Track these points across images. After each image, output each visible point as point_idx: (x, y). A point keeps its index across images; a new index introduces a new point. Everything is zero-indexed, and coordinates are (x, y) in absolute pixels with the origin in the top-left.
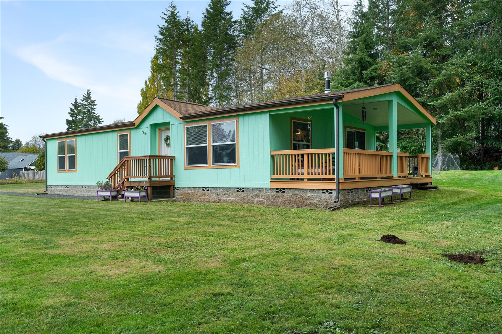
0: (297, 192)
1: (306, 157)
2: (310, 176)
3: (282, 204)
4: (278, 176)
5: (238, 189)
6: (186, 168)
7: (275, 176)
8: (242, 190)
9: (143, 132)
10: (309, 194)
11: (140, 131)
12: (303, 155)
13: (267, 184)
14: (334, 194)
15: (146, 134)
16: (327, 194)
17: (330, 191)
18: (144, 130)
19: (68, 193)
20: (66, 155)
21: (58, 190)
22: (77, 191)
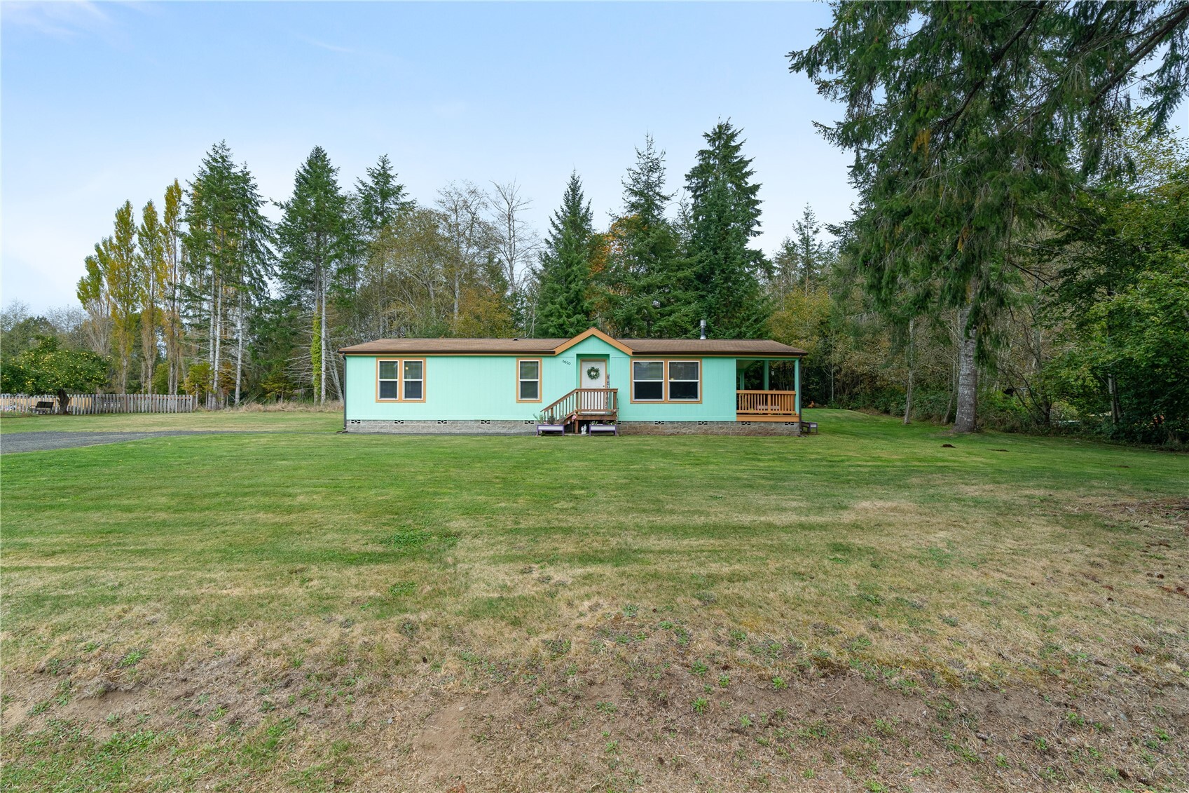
0: (763, 425)
1: (769, 397)
2: (774, 412)
3: (748, 434)
4: (743, 411)
5: (700, 423)
6: (632, 402)
7: (740, 411)
8: (705, 423)
9: (564, 362)
10: (774, 426)
11: (559, 360)
12: (767, 395)
13: (734, 417)
14: (796, 425)
15: (569, 364)
16: (789, 426)
17: (792, 423)
18: (568, 360)
19: (402, 429)
20: (401, 381)
21: (376, 426)
22: (423, 428)
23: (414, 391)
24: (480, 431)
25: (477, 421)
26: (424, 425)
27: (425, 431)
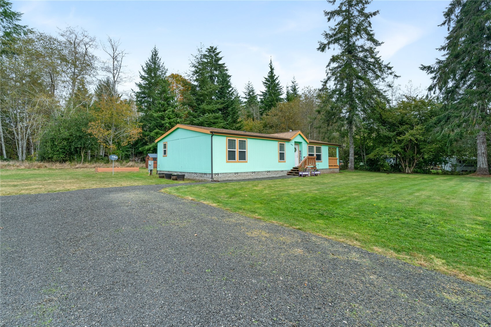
0: (333, 169)
11: (290, 143)
13: (328, 167)
17: (337, 169)
18: (292, 144)
19: (238, 177)
20: (237, 150)
21: (226, 176)
22: (247, 176)
23: (243, 156)
24: (267, 176)
25: (266, 171)
26: (247, 174)
27: (247, 178)
